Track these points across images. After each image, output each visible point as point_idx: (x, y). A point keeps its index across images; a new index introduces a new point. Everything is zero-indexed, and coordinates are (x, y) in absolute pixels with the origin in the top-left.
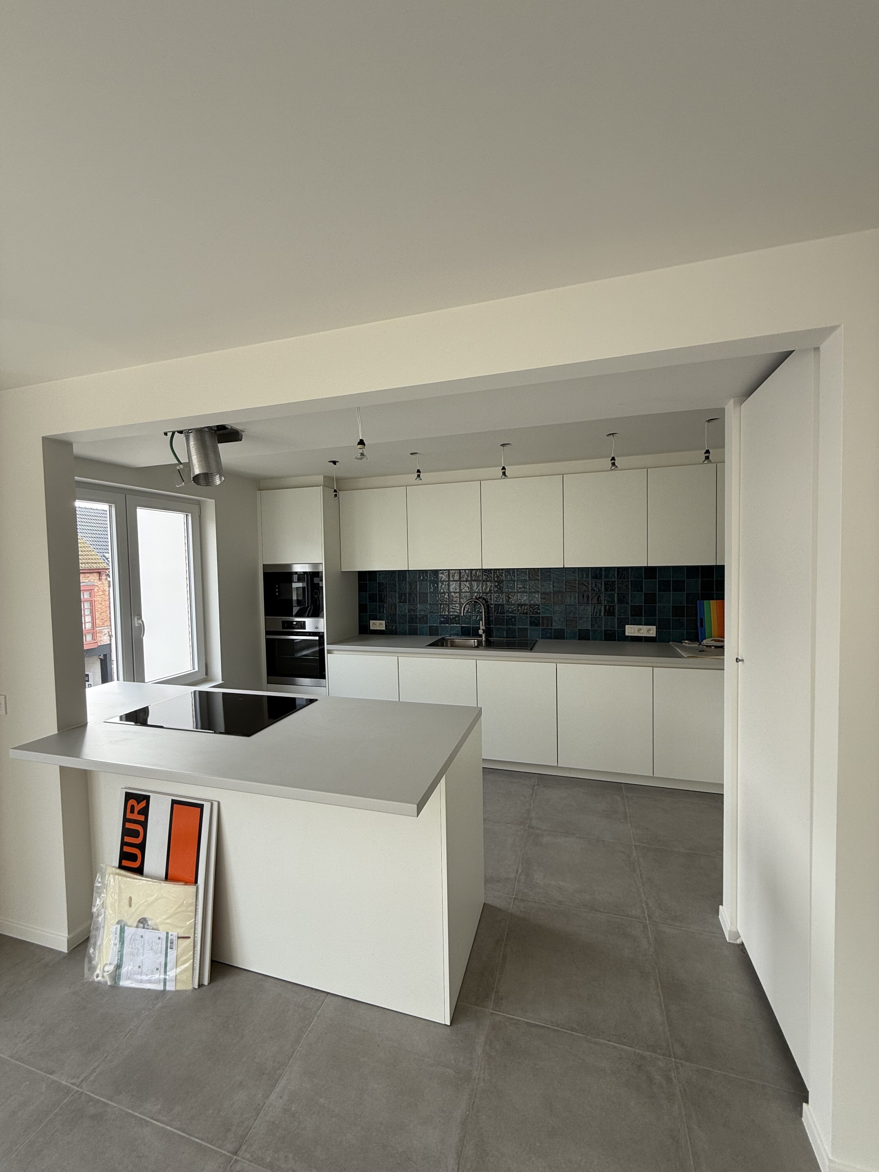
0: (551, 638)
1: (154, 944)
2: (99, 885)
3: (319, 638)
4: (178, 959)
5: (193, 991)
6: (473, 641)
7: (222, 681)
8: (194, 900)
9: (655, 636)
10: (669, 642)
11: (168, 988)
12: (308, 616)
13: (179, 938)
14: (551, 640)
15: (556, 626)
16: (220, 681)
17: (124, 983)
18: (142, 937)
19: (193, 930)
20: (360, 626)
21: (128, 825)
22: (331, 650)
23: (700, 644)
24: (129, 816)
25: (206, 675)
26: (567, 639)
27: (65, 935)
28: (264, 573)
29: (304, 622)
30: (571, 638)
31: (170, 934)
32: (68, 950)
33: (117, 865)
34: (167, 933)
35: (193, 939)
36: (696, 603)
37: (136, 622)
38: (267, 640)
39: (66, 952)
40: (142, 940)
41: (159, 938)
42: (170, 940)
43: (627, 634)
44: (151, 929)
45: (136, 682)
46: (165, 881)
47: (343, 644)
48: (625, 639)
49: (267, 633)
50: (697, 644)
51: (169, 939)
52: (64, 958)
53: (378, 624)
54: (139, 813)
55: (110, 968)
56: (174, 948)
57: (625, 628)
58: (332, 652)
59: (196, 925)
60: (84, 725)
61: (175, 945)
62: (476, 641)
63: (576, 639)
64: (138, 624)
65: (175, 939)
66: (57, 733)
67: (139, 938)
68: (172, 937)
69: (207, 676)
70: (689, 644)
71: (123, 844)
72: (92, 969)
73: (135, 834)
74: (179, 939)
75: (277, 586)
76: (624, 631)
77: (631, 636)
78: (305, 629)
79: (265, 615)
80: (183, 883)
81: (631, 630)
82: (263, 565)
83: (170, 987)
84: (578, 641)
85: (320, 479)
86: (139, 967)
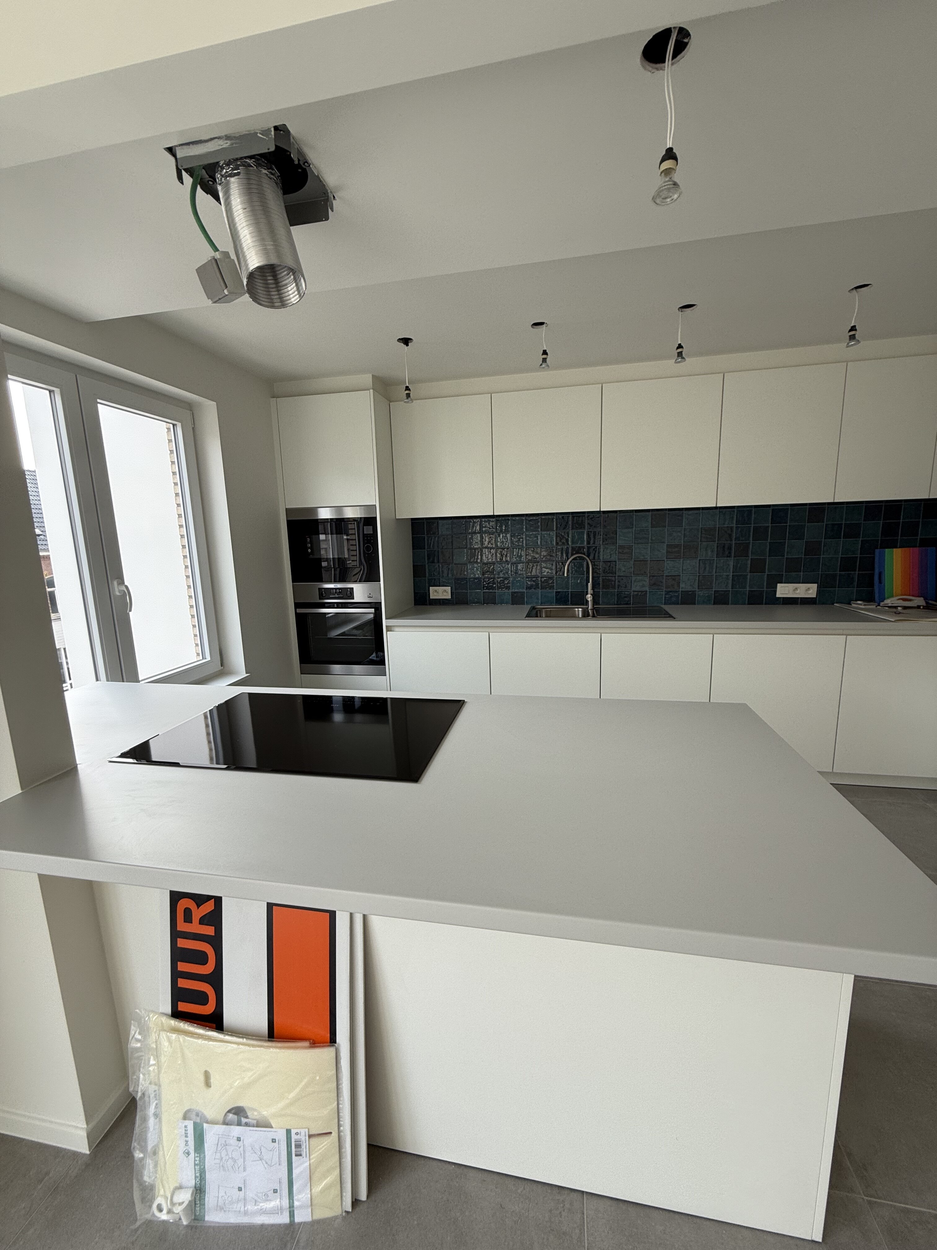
0: (678, 604)
1: (263, 1150)
2: (139, 1045)
3: (375, 611)
4: (312, 1174)
5: (344, 1218)
6: (576, 609)
7: (246, 673)
8: (334, 1072)
9: (815, 596)
10: (833, 604)
11: (297, 1220)
12: (355, 582)
13: (310, 1136)
14: (678, 606)
15: (685, 586)
16: (243, 674)
17: (213, 1217)
18: (239, 1139)
19: (336, 1120)
20: (416, 594)
21: (182, 943)
22: (391, 626)
23: (879, 605)
24: (182, 926)
25: (222, 666)
26: (699, 604)
27: (83, 1127)
28: (288, 522)
29: (352, 589)
30: (704, 603)
31: (293, 1132)
32: (90, 1150)
33: (169, 1010)
34: (289, 1132)
35: (337, 1135)
36: (874, 553)
37: (117, 590)
38: (297, 615)
39: (88, 1152)
40: (239, 1145)
41: (274, 1141)
42: (295, 1141)
43: (778, 595)
44: (254, 1126)
45: (127, 682)
46: (269, 1041)
47: (405, 618)
48: (775, 601)
49: (297, 605)
50: (875, 605)
51: (293, 1140)
52: (87, 1165)
53: (440, 592)
54: (202, 921)
55: (185, 1196)
56: (304, 1154)
57: (776, 588)
58: (392, 629)
59: (341, 1111)
60: (72, 769)
61: (304, 1150)
62: (580, 609)
63: (710, 603)
64: (119, 591)
65: (303, 1139)
66: (20, 792)
67: (233, 1142)
68: (298, 1137)
69: (222, 668)
70: (865, 605)
71: (176, 975)
72: (148, 1192)
73: (200, 958)
74: (311, 1139)
75: (309, 540)
76: (775, 592)
77: (783, 598)
78: (353, 599)
79: (293, 581)
80: (307, 1044)
81: (783, 590)
82: (286, 509)
83: (302, 1217)
84: (713, 606)
85: (367, 379)
86: (240, 1189)
